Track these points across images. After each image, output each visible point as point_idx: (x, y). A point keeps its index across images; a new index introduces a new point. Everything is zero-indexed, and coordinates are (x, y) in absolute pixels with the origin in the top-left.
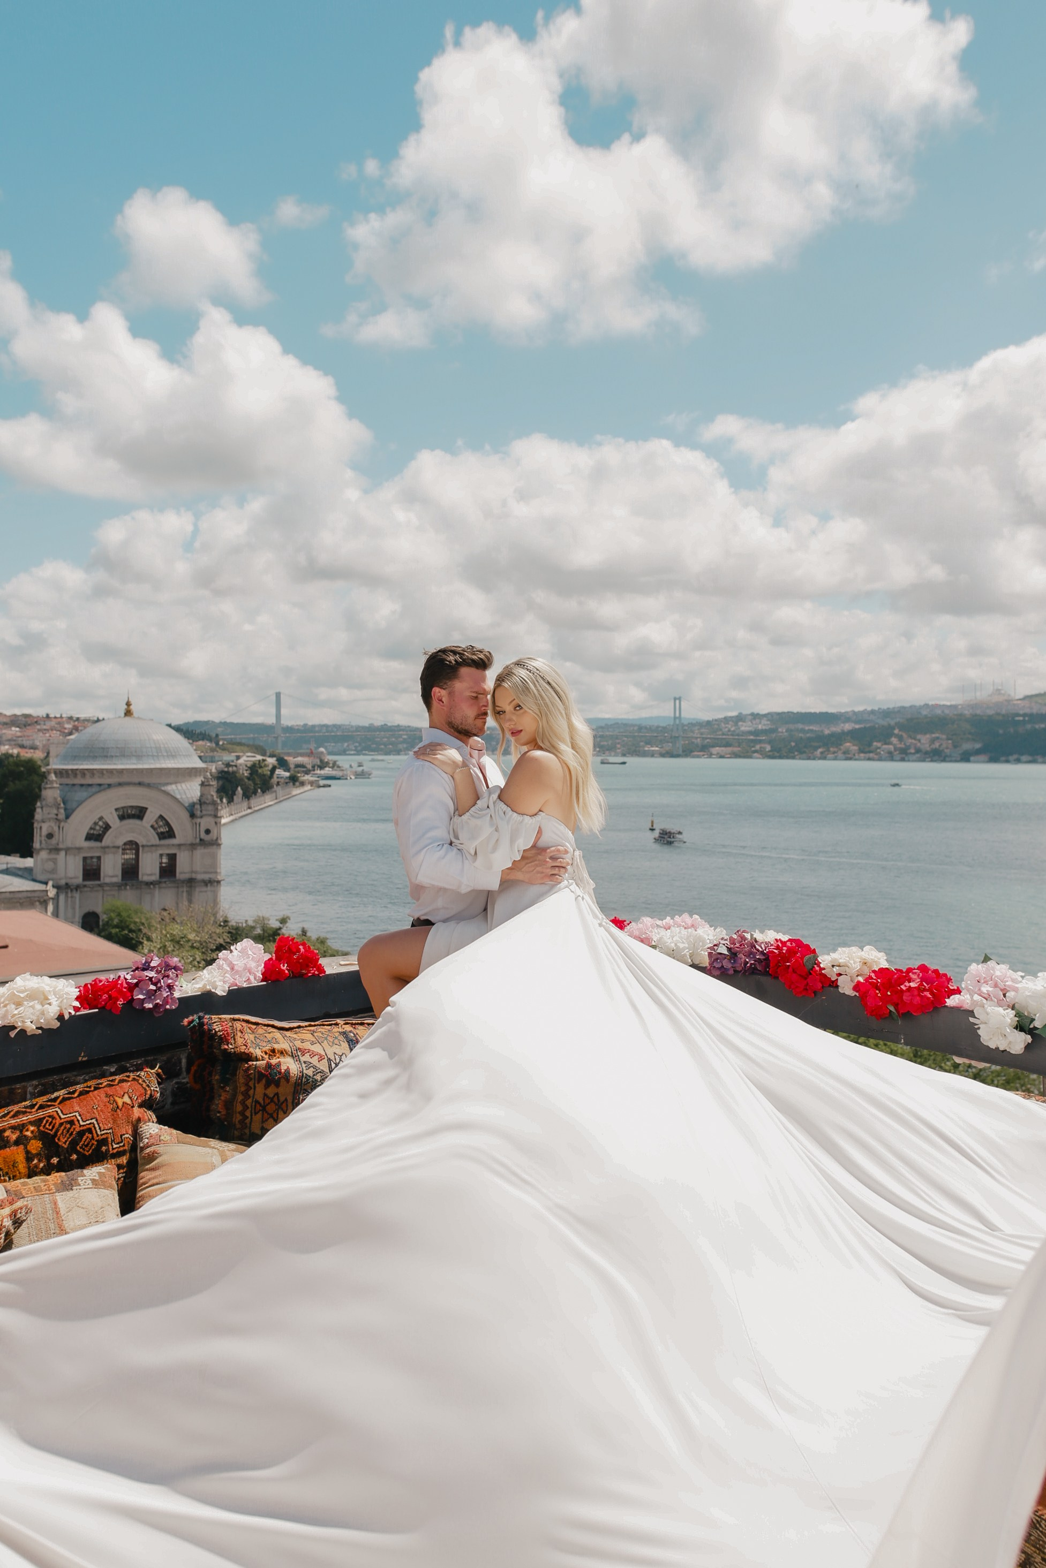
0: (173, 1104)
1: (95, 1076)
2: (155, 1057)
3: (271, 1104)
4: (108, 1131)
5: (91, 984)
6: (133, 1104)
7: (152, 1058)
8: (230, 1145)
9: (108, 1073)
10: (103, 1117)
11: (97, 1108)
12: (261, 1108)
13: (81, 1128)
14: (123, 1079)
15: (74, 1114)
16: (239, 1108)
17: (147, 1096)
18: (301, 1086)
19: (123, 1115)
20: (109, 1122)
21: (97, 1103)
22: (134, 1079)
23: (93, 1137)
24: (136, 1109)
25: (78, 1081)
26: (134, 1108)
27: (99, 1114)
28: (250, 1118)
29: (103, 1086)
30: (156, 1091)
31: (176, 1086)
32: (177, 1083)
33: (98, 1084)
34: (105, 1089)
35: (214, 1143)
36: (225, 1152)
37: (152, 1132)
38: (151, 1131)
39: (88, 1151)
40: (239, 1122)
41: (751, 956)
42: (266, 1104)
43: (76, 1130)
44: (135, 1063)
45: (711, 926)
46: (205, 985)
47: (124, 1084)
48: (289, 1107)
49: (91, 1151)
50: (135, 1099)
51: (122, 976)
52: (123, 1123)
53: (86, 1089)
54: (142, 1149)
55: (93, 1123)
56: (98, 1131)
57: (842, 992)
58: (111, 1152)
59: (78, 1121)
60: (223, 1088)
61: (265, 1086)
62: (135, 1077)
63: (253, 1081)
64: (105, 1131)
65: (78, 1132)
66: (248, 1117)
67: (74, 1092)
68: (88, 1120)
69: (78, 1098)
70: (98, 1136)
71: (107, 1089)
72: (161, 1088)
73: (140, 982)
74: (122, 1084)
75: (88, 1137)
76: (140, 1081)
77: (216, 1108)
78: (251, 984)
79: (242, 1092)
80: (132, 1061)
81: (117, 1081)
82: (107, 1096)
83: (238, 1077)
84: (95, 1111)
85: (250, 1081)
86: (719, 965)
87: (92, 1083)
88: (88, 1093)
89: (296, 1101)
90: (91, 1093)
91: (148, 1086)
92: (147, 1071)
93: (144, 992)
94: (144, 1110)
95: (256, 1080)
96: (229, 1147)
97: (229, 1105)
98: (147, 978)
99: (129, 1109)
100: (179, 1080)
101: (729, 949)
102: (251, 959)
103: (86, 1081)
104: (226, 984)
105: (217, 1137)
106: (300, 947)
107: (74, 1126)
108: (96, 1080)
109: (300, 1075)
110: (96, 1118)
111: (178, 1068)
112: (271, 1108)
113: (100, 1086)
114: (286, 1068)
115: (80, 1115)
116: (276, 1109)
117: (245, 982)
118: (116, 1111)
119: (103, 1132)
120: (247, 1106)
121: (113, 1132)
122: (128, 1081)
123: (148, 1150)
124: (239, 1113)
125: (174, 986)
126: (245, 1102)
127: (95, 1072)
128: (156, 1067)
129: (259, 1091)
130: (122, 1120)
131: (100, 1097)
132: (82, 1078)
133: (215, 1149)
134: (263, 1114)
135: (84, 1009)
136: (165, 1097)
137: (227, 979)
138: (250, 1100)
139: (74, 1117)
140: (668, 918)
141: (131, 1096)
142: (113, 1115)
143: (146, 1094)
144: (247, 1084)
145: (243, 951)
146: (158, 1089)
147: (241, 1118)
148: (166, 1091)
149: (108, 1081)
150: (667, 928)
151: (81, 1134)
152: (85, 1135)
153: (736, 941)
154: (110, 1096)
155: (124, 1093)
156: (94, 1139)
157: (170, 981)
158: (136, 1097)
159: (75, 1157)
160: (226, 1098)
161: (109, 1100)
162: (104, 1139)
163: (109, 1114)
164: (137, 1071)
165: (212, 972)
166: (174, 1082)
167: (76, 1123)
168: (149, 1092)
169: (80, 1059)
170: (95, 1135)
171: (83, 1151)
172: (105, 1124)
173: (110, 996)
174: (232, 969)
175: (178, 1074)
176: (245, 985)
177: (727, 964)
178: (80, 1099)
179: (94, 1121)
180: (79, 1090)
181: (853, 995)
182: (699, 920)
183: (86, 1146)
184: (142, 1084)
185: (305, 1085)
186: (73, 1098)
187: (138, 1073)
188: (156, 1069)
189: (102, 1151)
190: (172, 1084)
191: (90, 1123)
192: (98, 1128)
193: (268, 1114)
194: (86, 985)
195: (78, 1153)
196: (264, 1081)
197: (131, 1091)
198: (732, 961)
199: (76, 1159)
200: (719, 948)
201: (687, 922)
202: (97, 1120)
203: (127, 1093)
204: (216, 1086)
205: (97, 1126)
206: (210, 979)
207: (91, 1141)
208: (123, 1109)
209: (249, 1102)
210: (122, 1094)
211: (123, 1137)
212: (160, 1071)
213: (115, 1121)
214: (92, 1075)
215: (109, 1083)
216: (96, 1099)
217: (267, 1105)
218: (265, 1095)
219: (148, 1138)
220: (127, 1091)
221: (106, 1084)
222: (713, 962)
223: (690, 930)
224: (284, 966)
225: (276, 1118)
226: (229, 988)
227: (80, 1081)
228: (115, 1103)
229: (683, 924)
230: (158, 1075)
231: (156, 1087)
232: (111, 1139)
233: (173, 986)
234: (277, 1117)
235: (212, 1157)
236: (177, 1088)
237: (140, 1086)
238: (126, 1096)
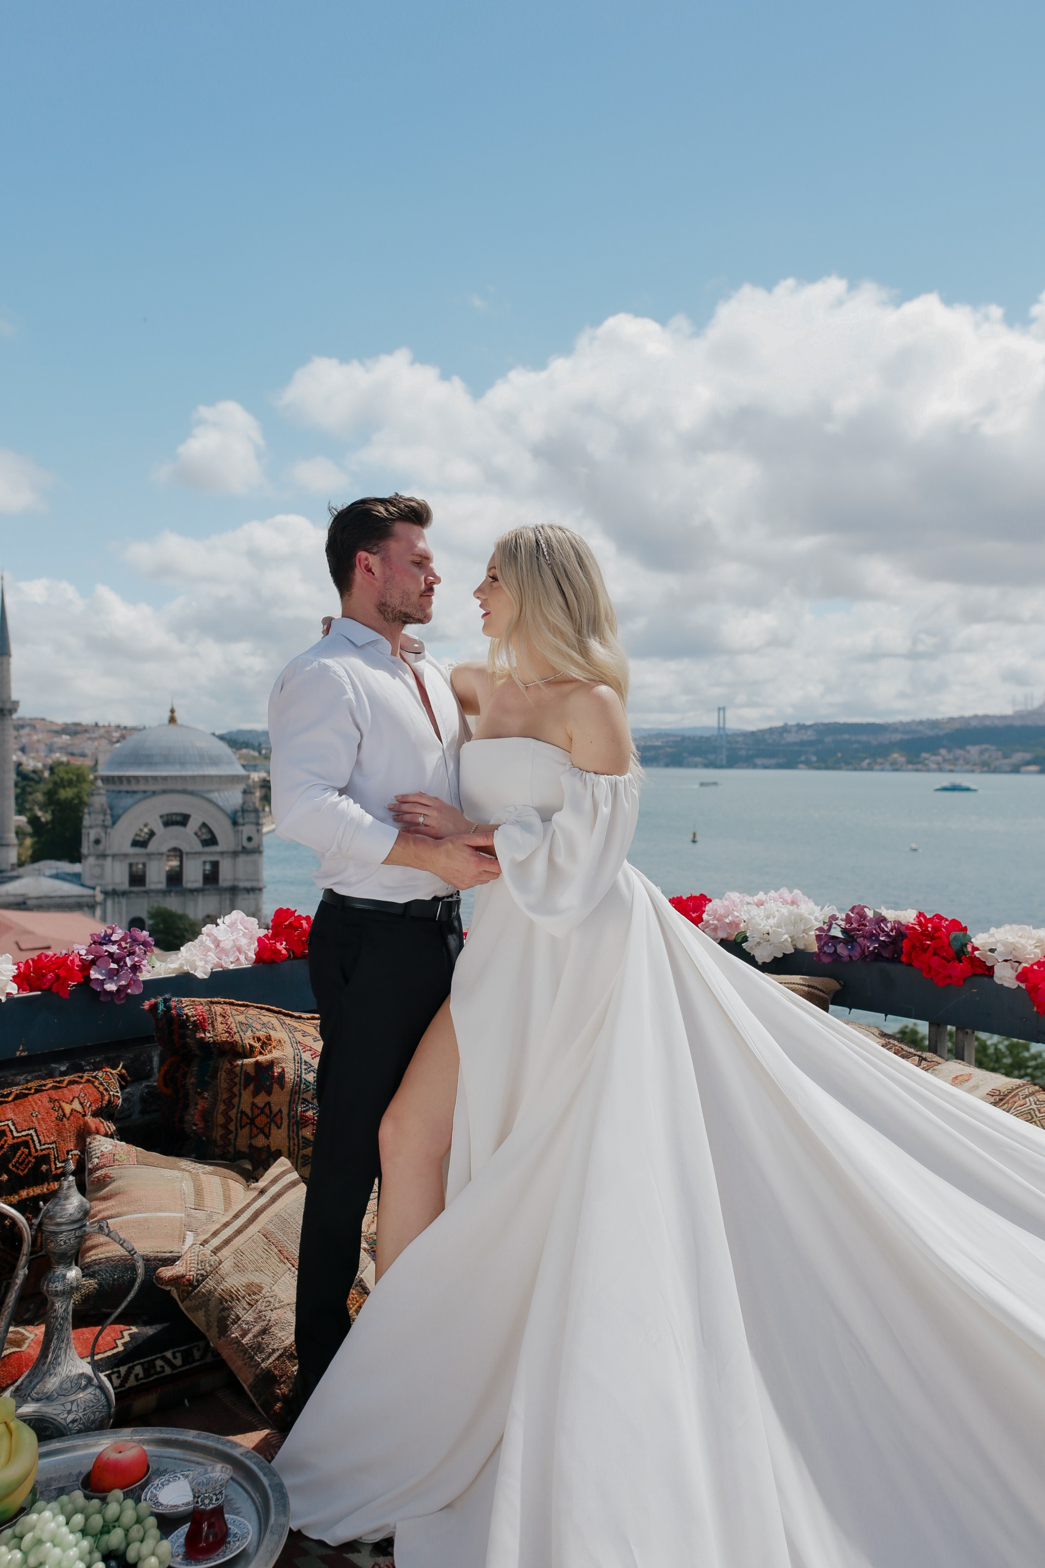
0: (142, 1112)
1: (40, 1075)
2: (119, 1054)
3: (262, 1115)
4: (51, 1146)
5: (33, 960)
6: (84, 1111)
7: (115, 1054)
8: (206, 1166)
9: (57, 1073)
10: (44, 1128)
11: (37, 1116)
12: (249, 1121)
13: (15, 1141)
14: (74, 1080)
15: (6, 1123)
16: (221, 1120)
17: (104, 1102)
18: (299, 1095)
19: (71, 1125)
20: (52, 1134)
21: (37, 1109)
22: (88, 1081)
23: (30, 1153)
24: (89, 1118)
25: (18, 1081)
26: (86, 1118)
27: (39, 1123)
28: (234, 1133)
29: (46, 1088)
30: (117, 1096)
31: (146, 1091)
32: (147, 1087)
33: (38, 1086)
34: (48, 1092)
35: (185, 1163)
36: (199, 1175)
37: (104, 1150)
38: (102, 1149)
39: (23, 1171)
40: (221, 1137)
41: (874, 938)
42: (254, 1116)
43: (8, 1142)
44: (92, 1061)
45: (817, 904)
46: (182, 966)
47: (74, 1087)
48: (284, 1120)
49: (27, 1170)
50: (88, 1105)
51: (76, 952)
52: (70, 1136)
53: (24, 1091)
54: (92, 1171)
55: (31, 1135)
56: (38, 1145)
57: (999, 982)
58: (54, 1172)
59: (11, 1131)
60: (200, 1094)
61: (253, 1093)
62: (90, 1078)
63: (238, 1085)
64: (47, 1146)
65: (11, 1145)
66: (232, 1132)
67: (8, 1095)
68: (25, 1130)
69: (12, 1103)
70: (36, 1151)
71: (52, 1092)
72: (127, 1093)
73: (97, 960)
74: (72, 1086)
75: (23, 1152)
76: (96, 1084)
77: (191, 1119)
78: (241, 965)
79: (225, 1100)
80: (88, 1058)
81: (66, 1082)
82: (51, 1100)
83: (219, 1080)
84: (34, 1119)
85: (234, 1086)
86: (831, 950)
87: (33, 1085)
88: (27, 1097)
89: (293, 1113)
90: (30, 1097)
91: (106, 1090)
92: (106, 1072)
93: (104, 972)
94: (100, 1121)
95: (242, 1085)
96: (204, 1168)
97: (207, 1116)
98: (106, 954)
99: (79, 1118)
100: (149, 1084)
101: (844, 931)
102: (241, 935)
103: (28, 1081)
104: (208, 964)
105: (194, 1155)
106: (301, 922)
107: (5, 1138)
108: (38, 1081)
109: (297, 1081)
110: (35, 1128)
111: (149, 1067)
112: (261, 1120)
113: (44, 1088)
114: (280, 1070)
115: (14, 1124)
116: (268, 1123)
117: (232, 963)
118: (62, 1121)
119: (44, 1147)
120: (230, 1118)
121: (56, 1147)
122: (81, 1083)
123: (98, 1173)
124: (221, 1126)
125: (142, 966)
126: (228, 1112)
127: (40, 1071)
128: (119, 1067)
129: (246, 1100)
130: (70, 1132)
131: (42, 1102)
132: (22, 1078)
133: (187, 1171)
134: (251, 1127)
135: (23, 991)
136: (131, 1104)
137: (209, 958)
138: (235, 1111)
139: (6, 1127)
140: (761, 893)
141: (82, 1101)
142: (58, 1125)
143: (102, 1100)
144: (230, 1090)
145: (232, 925)
146: (119, 1095)
147: (224, 1132)
148: (133, 1096)
149: (54, 1082)
150: (760, 904)
151: (15, 1148)
152: (20, 1149)
153: (853, 920)
154: (54, 1101)
155: (74, 1098)
156: (31, 1156)
157: (136, 959)
158: (89, 1103)
159: (5, 1177)
160: (204, 1106)
161: (53, 1106)
162: (44, 1155)
163: (52, 1124)
164: (94, 1071)
165: (190, 950)
166: (143, 1085)
167: (9, 1134)
168: (107, 1098)
169: (18, 1053)
170: (33, 1150)
171: (16, 1171)
172: (47, 1136)
173: (57, 977)
174: (217, 946)
175: (148, 1077)
176: (232, 967)
177: (842, 950)
178: (15, 1105)
179: (32, 1132)
180: (15, 1092)
181: (1015, 987)
182: (801, 895)
183: (21, 1164)
184: (99, 1087)
185: (304, 1093)
186: (7, 1102)
187: (95, 1074)
188: (119, 1069)
189: (42, 1171)
190: (138, 1089)
191: (28, 1135)
192: (37, 1142)
193: (258, 1128)
194: (27, 961)
195: (8, 1172)
196: (251, 1087)
197: (83, 1095)
198: (850, 947)
199: (7, 1181)
200: (832, 930)
201: (785, 898)
202: (36, 1131)
203: (78, 1098)
204: (191, 1091)
205: (35, 1138)
206: (189, 958)
207: (27, 1157)
208: (72, 1118)
209: (233, 1113)
210: (71, 1099)
211: (70, 1153)
212: (124, 1071)
213: (59, 1133)
214: (36, 1074)
215: (55, 1084)
216: (36, 1104)
217: (257, 1117)
218: (254, 1105)
219: (98, 1158)
220: (77, 1096)
221: (51, 1085)
222: (823, 946)
223: (791, 908)
224: (281, 944)
225: (268, 1134)
226: (212, 969)
227: (20, 1081)
228: (60, 1111)
229: (781, 900)
230: (121, 1076)
231: (117, 1092)
232: (54, 1155)
233: (139, 966)
234: (270, 1132)
235: (181, 1182)
236: (148, 1093)
237: (96, 1090)
238: (76, 1101)
